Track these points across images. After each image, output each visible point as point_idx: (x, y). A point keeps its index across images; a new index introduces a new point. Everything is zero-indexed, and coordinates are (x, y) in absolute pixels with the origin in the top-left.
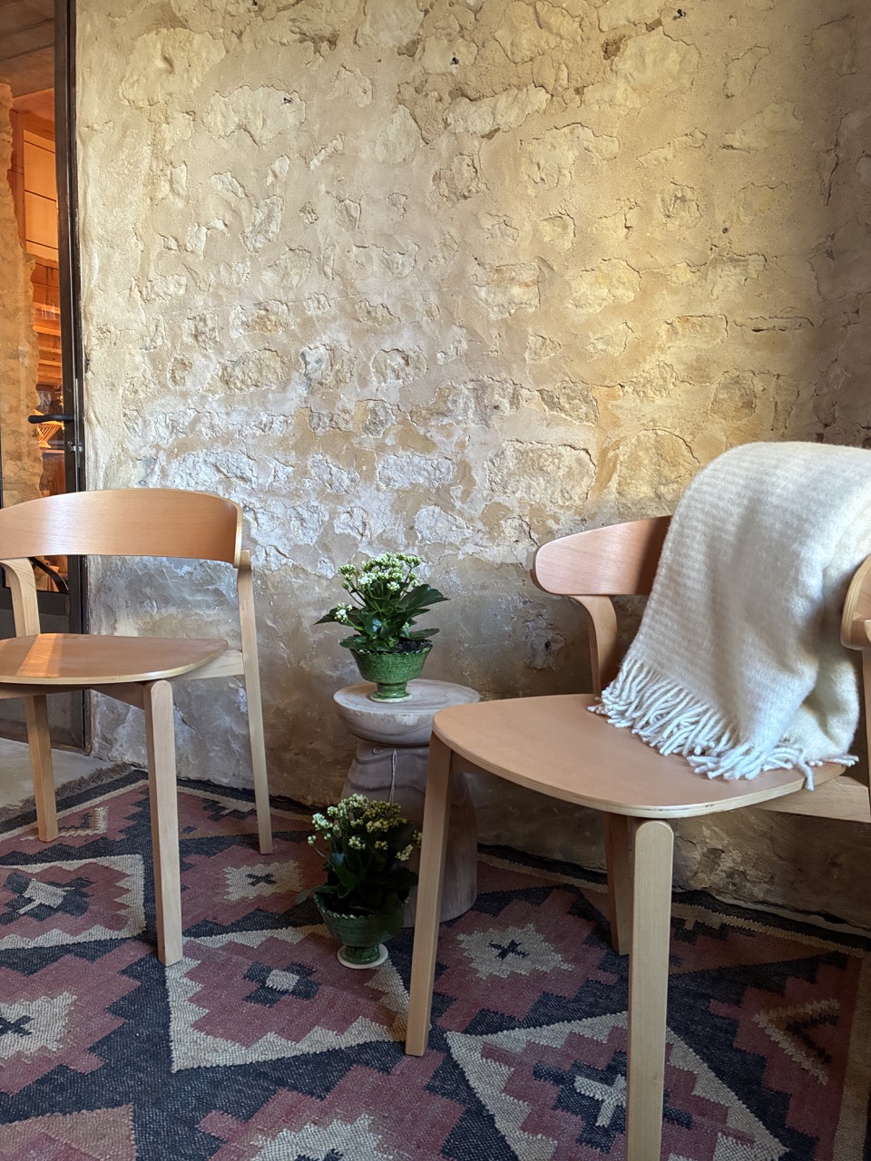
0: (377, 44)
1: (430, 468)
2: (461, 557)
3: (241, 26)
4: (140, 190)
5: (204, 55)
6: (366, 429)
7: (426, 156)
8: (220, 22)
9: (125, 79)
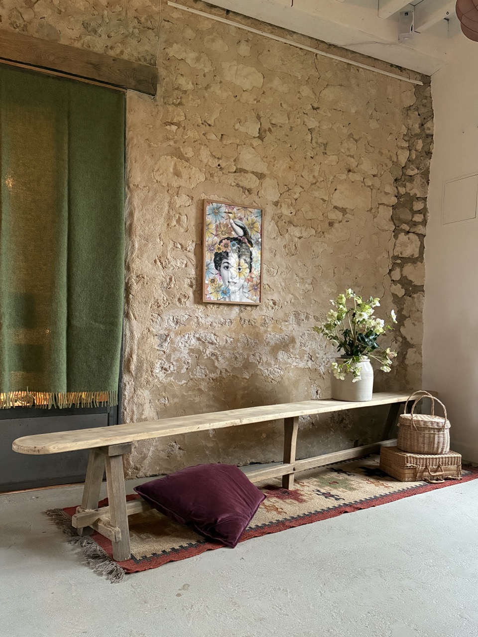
0: (266, 199)
1: (281, 339)
2: (292, 367)
3: (213, 172)
4: (162, 220)
5: (197, 176)
6: (261, 325)
7: (282, 239)
8: (204, 166)
9: (155, 171)
